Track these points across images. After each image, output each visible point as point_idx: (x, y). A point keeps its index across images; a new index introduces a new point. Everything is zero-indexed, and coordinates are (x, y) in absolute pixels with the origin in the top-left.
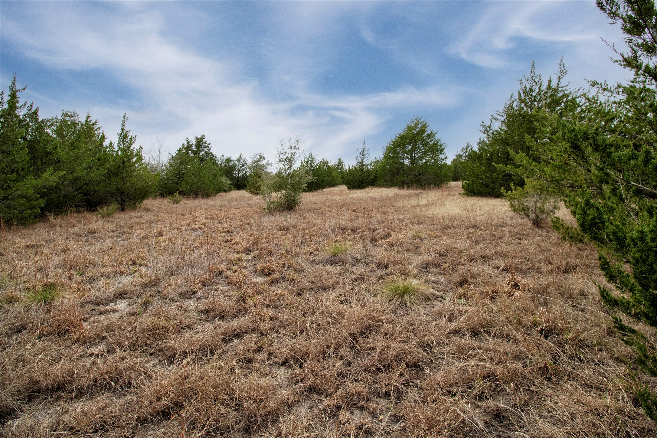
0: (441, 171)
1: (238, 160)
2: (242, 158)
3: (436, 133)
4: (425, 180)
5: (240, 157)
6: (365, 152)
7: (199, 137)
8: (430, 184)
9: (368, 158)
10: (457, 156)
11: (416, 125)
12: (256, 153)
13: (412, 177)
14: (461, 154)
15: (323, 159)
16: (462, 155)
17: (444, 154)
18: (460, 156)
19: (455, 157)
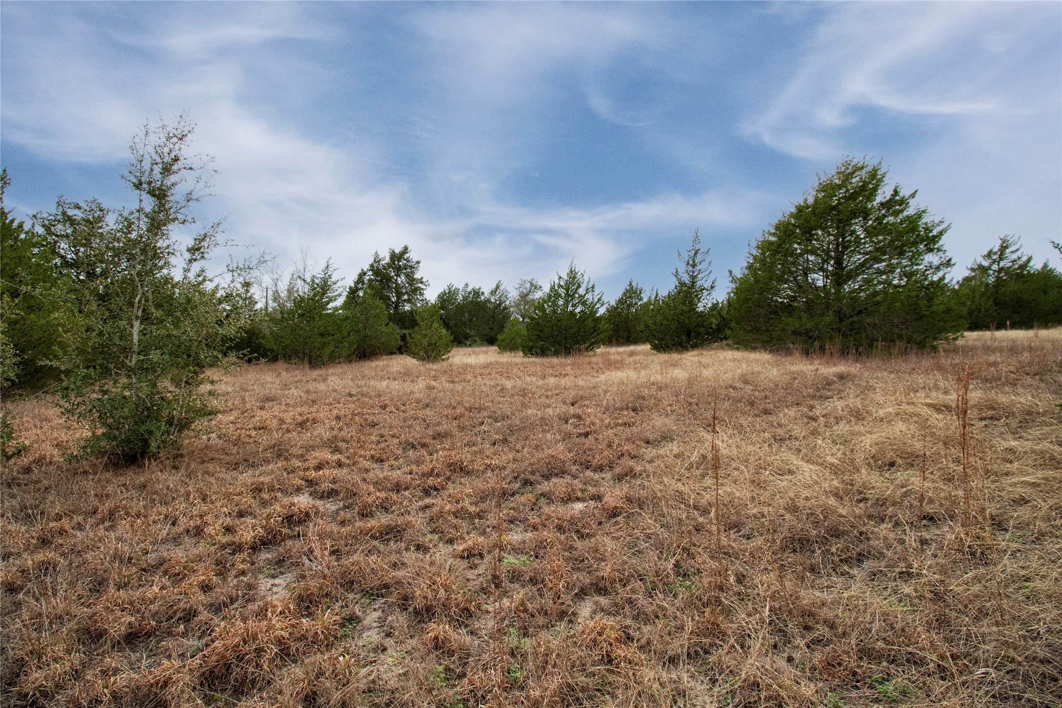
0: (930, 300)
1: (493, 293)
2: (501, 288)
3: (913, 196)
4: (874, 326)
5: (498, 287)
6: (699, 258)
7: (397, 251)
8: (890, 340)
9: (707, 273)
10: (973, 270)
11: (847, 177)
12: (525, 278)
13: (828, 319)
14: (986, 263)
15: (630, 284)
16: (989, 268)
17: (939, 250)
18: (983, 270)
19: (967, 273)
